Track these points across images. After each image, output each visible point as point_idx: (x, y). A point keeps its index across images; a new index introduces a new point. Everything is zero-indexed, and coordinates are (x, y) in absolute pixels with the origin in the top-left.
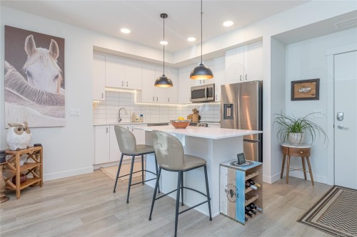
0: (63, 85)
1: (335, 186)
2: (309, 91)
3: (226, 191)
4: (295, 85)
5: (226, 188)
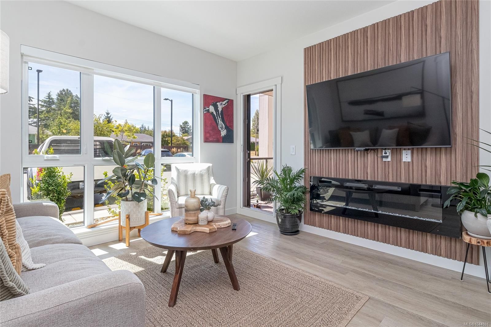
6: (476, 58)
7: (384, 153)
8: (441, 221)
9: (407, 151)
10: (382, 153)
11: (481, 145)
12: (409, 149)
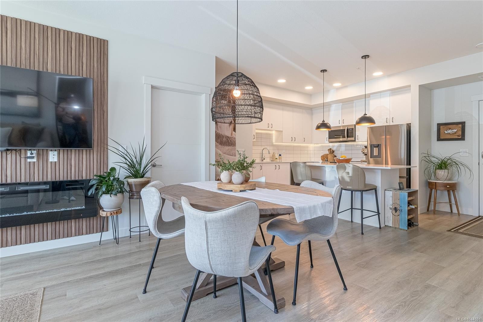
0: (234, 129)
1: (479, 216)
2: (455, 133)
3: (390, 209)
4: (441, 127)
5: (391, 207)
6: (106, 88)
7: (31, 154)
8: (84, 207)
9: (54, 152)
10: (26, 154)
11: (109, 148)
12: (55, 150)
